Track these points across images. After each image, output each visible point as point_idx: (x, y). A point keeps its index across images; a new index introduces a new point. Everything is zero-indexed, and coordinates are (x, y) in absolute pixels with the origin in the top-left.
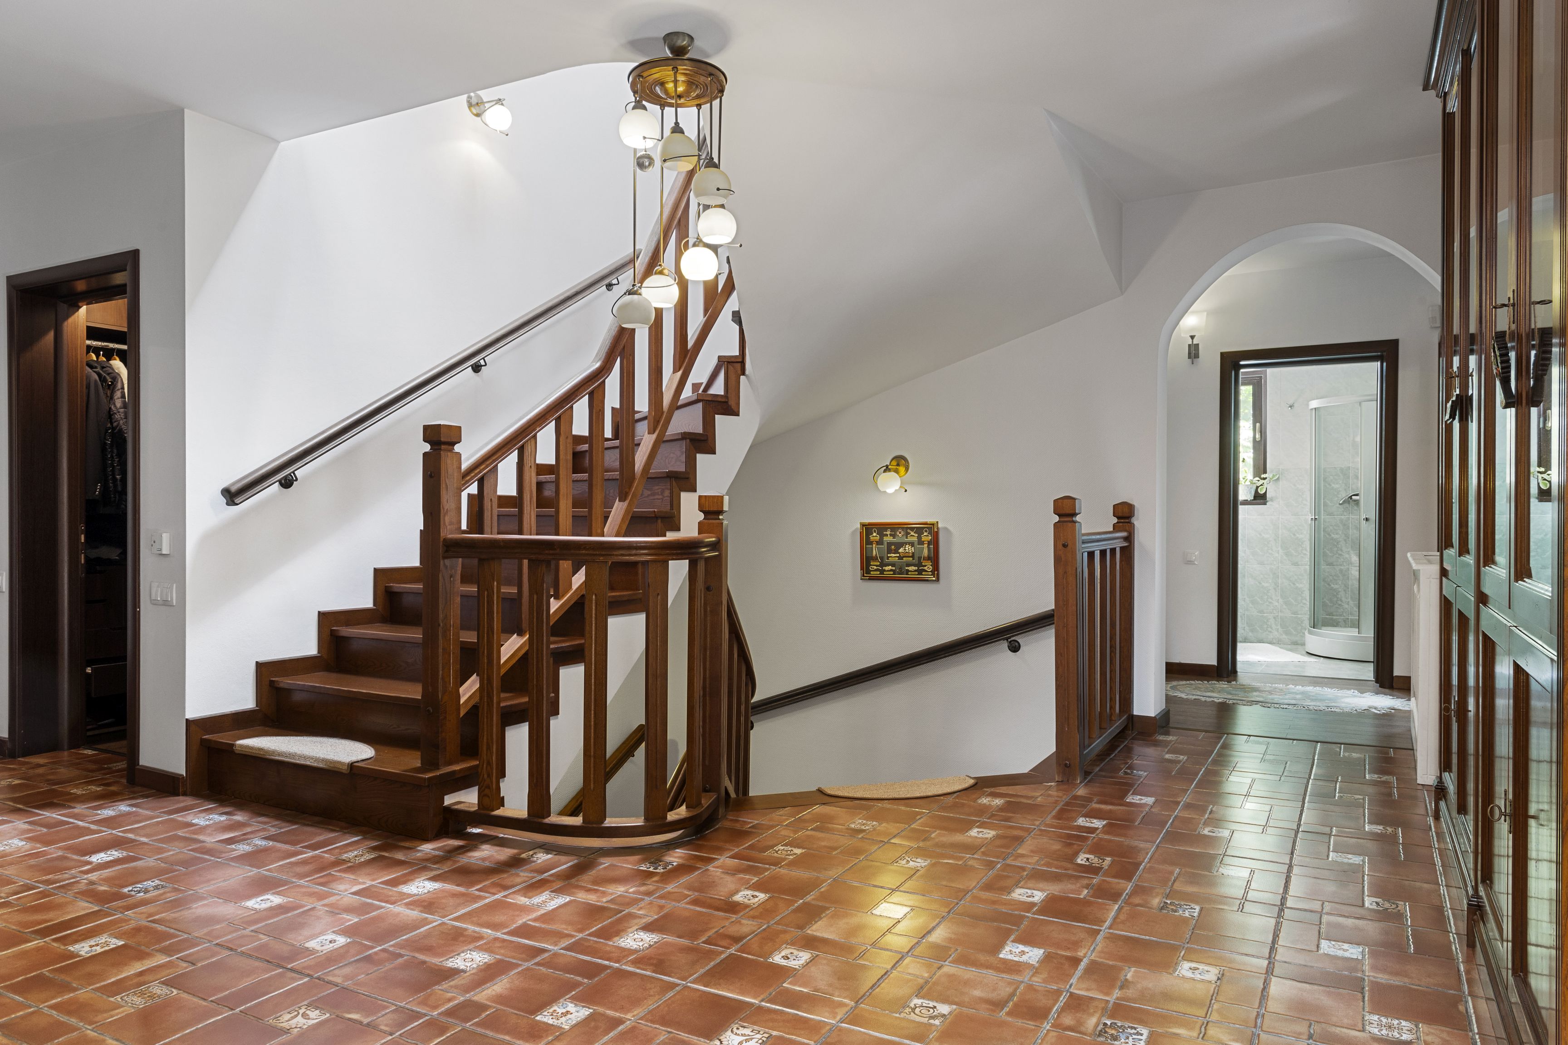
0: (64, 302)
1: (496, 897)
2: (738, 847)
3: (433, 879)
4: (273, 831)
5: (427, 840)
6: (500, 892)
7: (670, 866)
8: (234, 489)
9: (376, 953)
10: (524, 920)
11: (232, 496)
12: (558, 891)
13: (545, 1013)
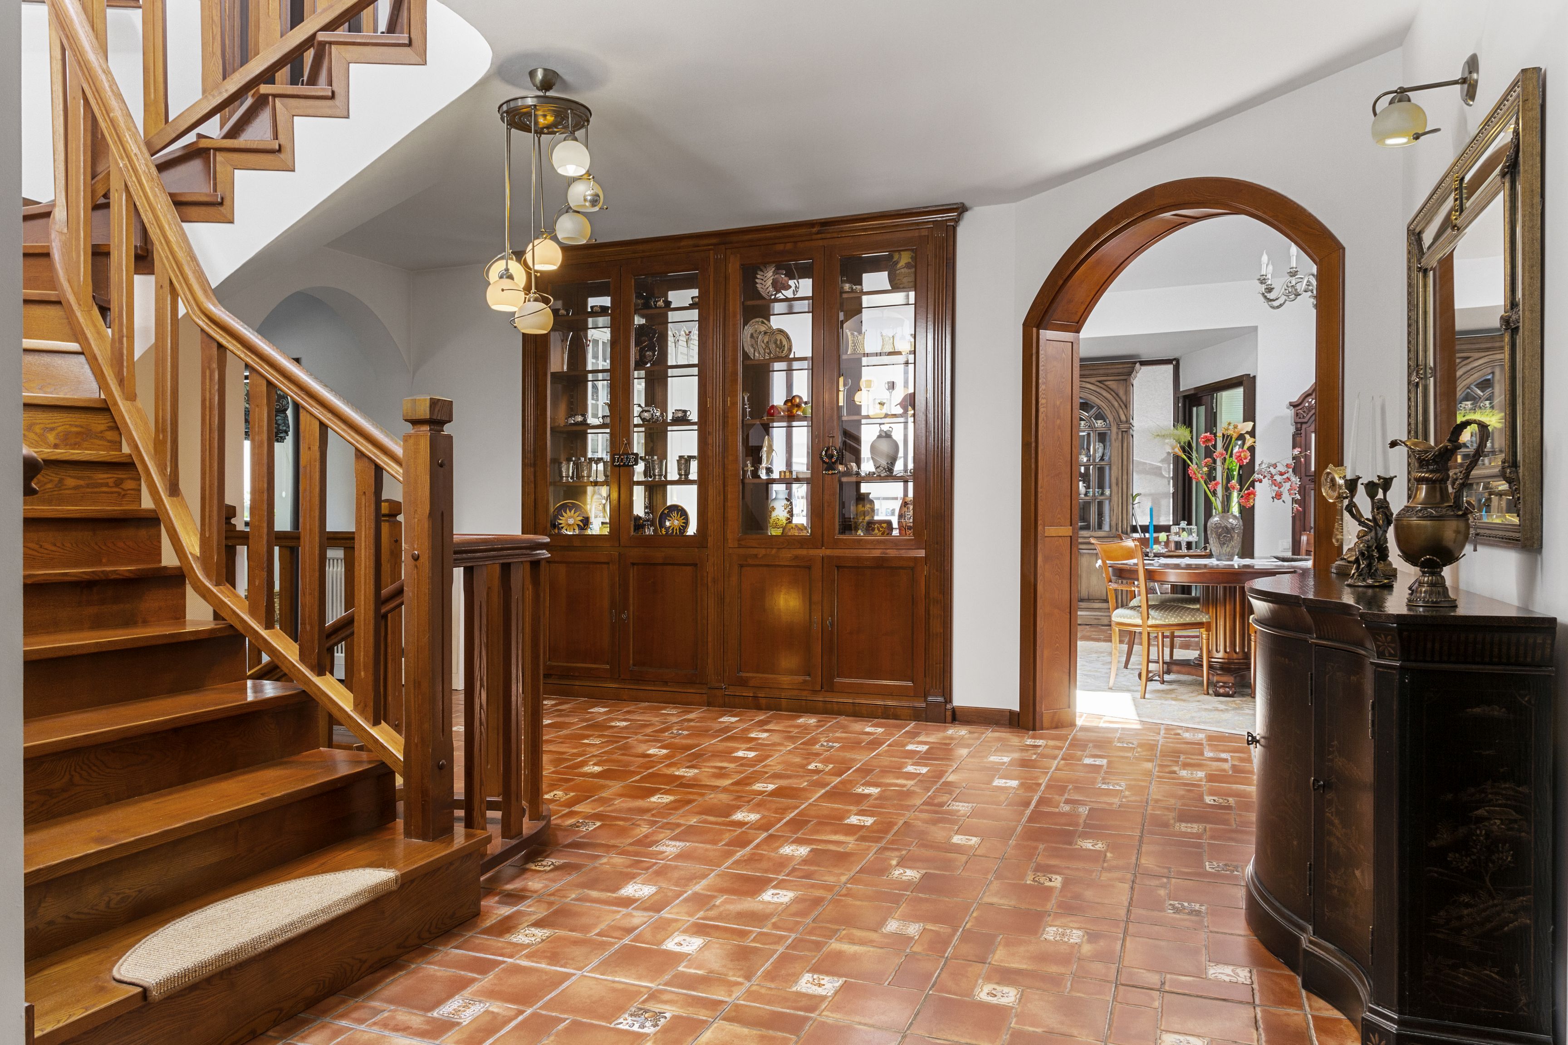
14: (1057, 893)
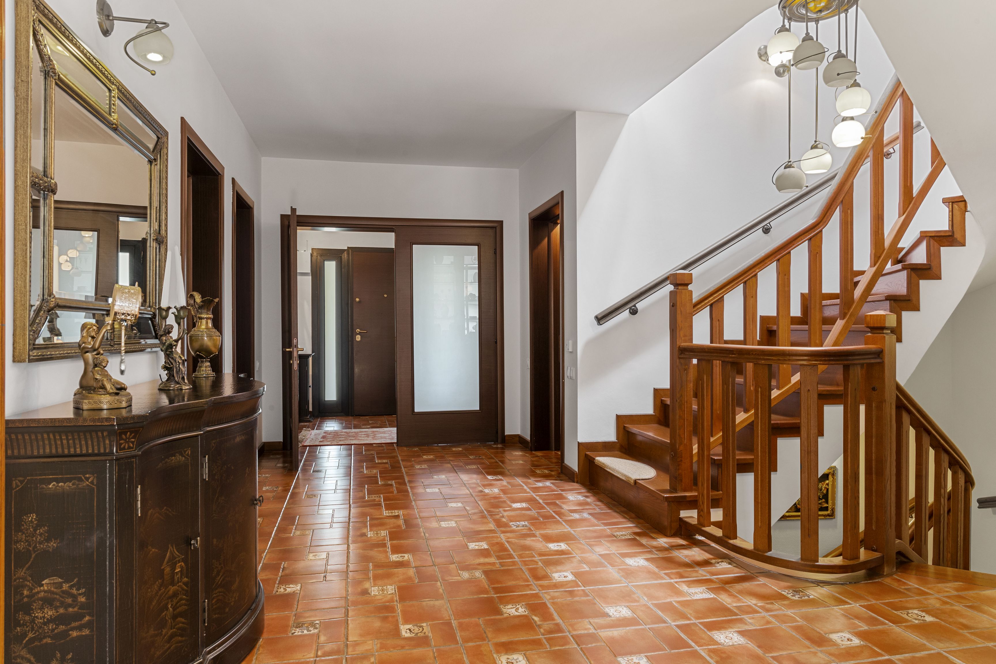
0: (552, 223)
1: (672, 581)
2: (877, 600)
3: (647, 560)
4: (598, 511)
5: (666, 536)
6: (676, 578)
7: (806, 598)
8: (599, 317)
9: (578, 590)
10: (672, 600)
11: (601, 319)
12: (711, 590)
13: (626, 659)
14: (400, 620)
